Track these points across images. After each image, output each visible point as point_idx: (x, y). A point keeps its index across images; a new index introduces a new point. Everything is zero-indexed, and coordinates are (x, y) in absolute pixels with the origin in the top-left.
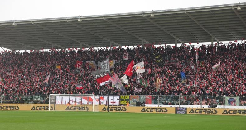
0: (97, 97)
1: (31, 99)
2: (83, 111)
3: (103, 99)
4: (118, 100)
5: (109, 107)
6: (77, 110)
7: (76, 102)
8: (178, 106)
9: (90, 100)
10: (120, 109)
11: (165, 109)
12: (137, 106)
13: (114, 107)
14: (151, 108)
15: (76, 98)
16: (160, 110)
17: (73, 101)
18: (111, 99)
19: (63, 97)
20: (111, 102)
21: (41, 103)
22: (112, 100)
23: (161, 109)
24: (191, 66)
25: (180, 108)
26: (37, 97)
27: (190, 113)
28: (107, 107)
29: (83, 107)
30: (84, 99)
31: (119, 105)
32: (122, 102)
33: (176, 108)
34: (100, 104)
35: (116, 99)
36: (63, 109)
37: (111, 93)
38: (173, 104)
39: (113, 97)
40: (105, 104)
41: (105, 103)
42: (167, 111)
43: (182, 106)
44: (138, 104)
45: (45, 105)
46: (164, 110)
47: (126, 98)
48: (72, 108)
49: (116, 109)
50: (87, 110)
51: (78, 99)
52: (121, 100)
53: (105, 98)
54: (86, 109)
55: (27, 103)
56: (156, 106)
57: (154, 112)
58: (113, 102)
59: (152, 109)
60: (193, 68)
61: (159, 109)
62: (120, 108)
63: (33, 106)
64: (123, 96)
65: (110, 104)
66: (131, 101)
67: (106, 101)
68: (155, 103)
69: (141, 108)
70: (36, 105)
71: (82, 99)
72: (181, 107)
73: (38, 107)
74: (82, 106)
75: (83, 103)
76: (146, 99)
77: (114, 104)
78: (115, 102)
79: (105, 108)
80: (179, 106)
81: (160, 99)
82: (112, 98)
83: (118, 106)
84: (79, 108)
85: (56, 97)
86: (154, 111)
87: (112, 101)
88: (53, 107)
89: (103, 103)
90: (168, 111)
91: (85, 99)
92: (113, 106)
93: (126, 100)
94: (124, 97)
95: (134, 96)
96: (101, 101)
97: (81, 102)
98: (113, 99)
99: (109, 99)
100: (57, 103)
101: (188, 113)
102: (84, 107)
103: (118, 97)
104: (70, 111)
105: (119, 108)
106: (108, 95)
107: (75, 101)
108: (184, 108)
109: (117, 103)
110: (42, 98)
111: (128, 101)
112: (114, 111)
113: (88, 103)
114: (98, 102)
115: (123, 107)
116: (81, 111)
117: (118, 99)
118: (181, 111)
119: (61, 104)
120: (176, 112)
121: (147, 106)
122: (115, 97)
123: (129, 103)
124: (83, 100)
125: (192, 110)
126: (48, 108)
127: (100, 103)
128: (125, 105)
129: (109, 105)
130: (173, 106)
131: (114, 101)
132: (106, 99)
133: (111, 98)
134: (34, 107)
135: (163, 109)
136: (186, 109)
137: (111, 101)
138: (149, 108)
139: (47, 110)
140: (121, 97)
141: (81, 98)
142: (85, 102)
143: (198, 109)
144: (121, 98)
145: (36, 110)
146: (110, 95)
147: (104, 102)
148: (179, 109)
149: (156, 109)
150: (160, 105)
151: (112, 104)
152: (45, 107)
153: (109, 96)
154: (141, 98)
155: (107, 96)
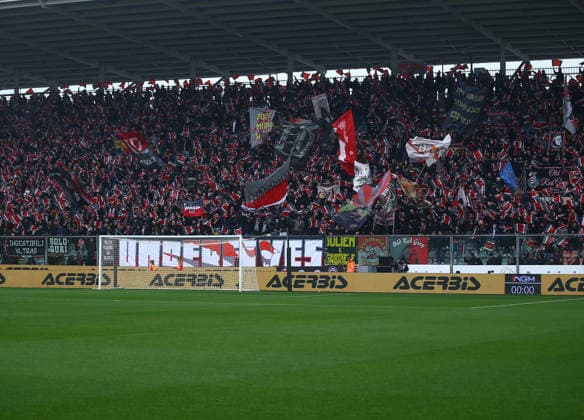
0: (252, 244)
1: (41, 251)
2: (207, 288)
3: (271, 249)
4: (320, 253)
5: (289, 277)
6: (188, 286)
7: (181, 259)
8: (511, 269)
9: (228, 252)
10: (326, 281)
11: (473, 279)
12: (380, 270)
13: (308, 274)
14: (427, 278)
15: (182, 248)
16: (457, 281)
17: (172, 256)
18: (297, 249)
19: (141, 243)
20: (297, 259)
21: (72, 262)
22: (300, 252)
23: (459, 279)
24: (553, 136)
25: (518, 275)
26: (57, 245)
27: (553, 293)
28: (282, 275)
29: (205, 276)
30: (208, 250)
31: (323, 268)
32: (333, 259)
33: (508, 277)
34: (262, 266)
35: (313, 249)
36: (142, 283)
37: (296, 229)
38: (498, 262)
39: (304, 243)
40: (277, 263)
41: (275, 261)
42: (478, 285)
43: (525, 269)
44: (385, 265)
45: (85, 269)
46: (470, 284)
47: (343, 244)
48: (172, 280)
49: (313, 281)
50: (220, 285)
51: (190, 251)
52: (327, 250)
53: (278, 244)
54: (215, 281)
55: (29, 263)
56: (443, 269)
57: (438, 289)
58: (304, 259)
59: (430, 281)
60: (558, 143)
61: (452, 278)
62: (327, 278)
63: (46, 273)
64: (336, 240)
65: (295, 264)
66: (361, 254)
67: (279, 255)
68: (441, 260)
69: (396, 277)
70: (55, 270)
71: (200, 250)
72: (521, 272)
73: (64, 275)
74: (202, 271)
75: (204, 261)
76: (410, 246)
77: (307, 264)
78: (309, 260)
79: (276, 278)
80: (518, 270)
81: (455, 245)
82: (300, 246)
83: (318, 273)
84: (193, 279)
85: (116, 243)
86: (435, 286)
87: (299, 254)
88: (111, 274)
89: (268, 262)
90: (482, 285)
91: (213, 248)
92: (302, 272)
93: (345, 250)
94: (339, 242)
95: (373, 238)
96: (265, 254)
97: (200, 259)
98: (302, 249)
99: (289, 250)
100: (123, 263)
101: (544, 290)
102: (208, 274)
103: (319, 243)
104: (165, 287)
105: (322, 278)
106: (285, 234)
107: (179, 255)
108: (532, 276)
109: (316, 260)
110: (73, 246)
111: (353, 255)
112: (308, 287)
113: (221, 263)
114: (254, 259)
115: (337, 274)
116: (201, 288)
117: (318, 249)
118: (523, 286)
119: (134, 264)
120: (508, 288)
121: (415, 269)
122: (308, 242)
123: (356, 261)
124: (206, 252)
125: (558, 281)
126: (93, 279)
127: (260, 261)
128: (341, 268)
129: (291, 269)
130: (498, 269)
131: (306, 255)
132: (280, 250)
133: (295, 244)
134: (50, 276)
135: (466, 278)
136: (538, 277)
137: (296, 254)
138: (421, 278)
139: (94, 287)
140: (329, 240)
141: (197, 246)
142: (211, 258)
143: (576, 279)
144: (330, 243)
145: (56, 286)
146: (293, 235)
147: (273, 258)
148: (517, 280)
149: (444, 280)
150: (456, 268)
151: (299, 264)
152: (84, 275)
153: (289, 239)
154: (395, 244)
155: (283, 238)
